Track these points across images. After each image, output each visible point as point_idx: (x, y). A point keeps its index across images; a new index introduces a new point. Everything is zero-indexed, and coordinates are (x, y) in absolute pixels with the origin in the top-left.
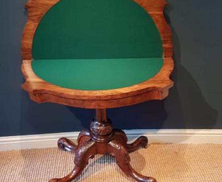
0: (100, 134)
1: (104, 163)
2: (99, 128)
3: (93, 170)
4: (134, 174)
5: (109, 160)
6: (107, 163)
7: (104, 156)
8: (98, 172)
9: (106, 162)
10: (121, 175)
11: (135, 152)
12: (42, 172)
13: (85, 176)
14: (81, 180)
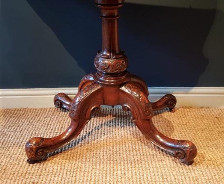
0: (109, 71)
1: (115, 126)
2: (106, 62)
3: (99, 134)
4: (158, 136)
5: (122, 124)
6: (120, 127)
7: (115, 119)
8: (106, 136)
9: (118, 125)
10: (139, 141)
11: (157, 115)
12: (27, 134)
13: (87, 140)
14: (81, 146)
